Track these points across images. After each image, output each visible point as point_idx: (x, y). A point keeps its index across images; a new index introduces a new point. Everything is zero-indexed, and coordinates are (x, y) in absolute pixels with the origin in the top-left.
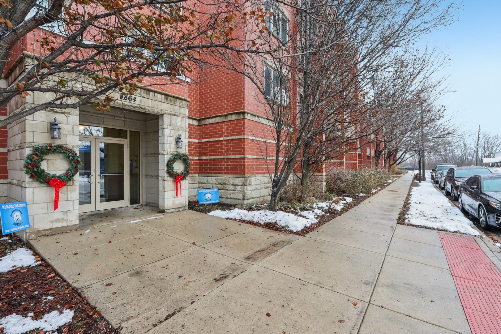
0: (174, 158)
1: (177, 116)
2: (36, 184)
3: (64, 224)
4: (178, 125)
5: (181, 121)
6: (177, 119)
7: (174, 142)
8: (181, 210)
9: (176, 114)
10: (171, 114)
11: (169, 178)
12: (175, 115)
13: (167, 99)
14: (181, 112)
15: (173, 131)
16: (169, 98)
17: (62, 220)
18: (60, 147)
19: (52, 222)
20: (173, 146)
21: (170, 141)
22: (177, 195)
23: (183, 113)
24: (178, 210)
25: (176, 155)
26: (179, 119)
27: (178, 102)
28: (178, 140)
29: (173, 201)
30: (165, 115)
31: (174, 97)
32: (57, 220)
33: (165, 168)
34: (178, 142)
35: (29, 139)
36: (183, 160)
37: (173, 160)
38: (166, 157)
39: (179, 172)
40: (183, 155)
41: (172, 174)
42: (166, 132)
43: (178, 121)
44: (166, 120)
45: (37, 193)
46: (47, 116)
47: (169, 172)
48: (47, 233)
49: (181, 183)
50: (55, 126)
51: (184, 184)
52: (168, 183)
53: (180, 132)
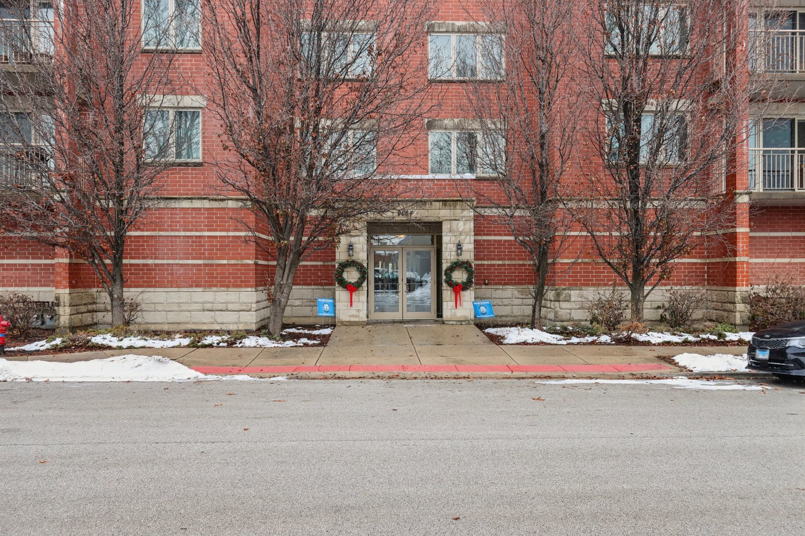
0: (452, 267)
1: (458, 220)
2: (341, 288)
3: (357, 320)
4: (460, 230)
5: (464, 224)
6: (458, 223)
7: (454, 249)
8: (464, 323)
9: (457, 218)
10: (450, 220)
11: (448, 288)
12: (455, 220)
13: (445, 205)
14: (463, 215)
15: (453, 238)
16: (448, 203)
17: (356, 316)
18: (353, 262)
19: (350, 316)
20: (454, 253)
21: (450, 249)
22: (456, 307)
23: (467, 215)
24: (460, 322)
25: (456, 263)
26: (461, 223)
27: (459, 205)
28: (459, 247)
29: (454, 313)
30: (443, 223)
31: (453, 201)
32: (353, 316)
33: (444, 277)
34: (458, 249)
35: (337, 257)
36: (466, 268)
37: (451, 269)
38: (445, 266)
39: (459, 281)
40: (463, 263)
41: (450, 283)
42: (445, 239)
43: (461, 226)
44: (445, 227)
45: (342, 294)
46: (347, 240)
47: (446, 282)
48: (347, 324)
49: (463, 293)
50: (350, 247)
51: (468, 296)
52: (448, 293)
53: (462, 237)
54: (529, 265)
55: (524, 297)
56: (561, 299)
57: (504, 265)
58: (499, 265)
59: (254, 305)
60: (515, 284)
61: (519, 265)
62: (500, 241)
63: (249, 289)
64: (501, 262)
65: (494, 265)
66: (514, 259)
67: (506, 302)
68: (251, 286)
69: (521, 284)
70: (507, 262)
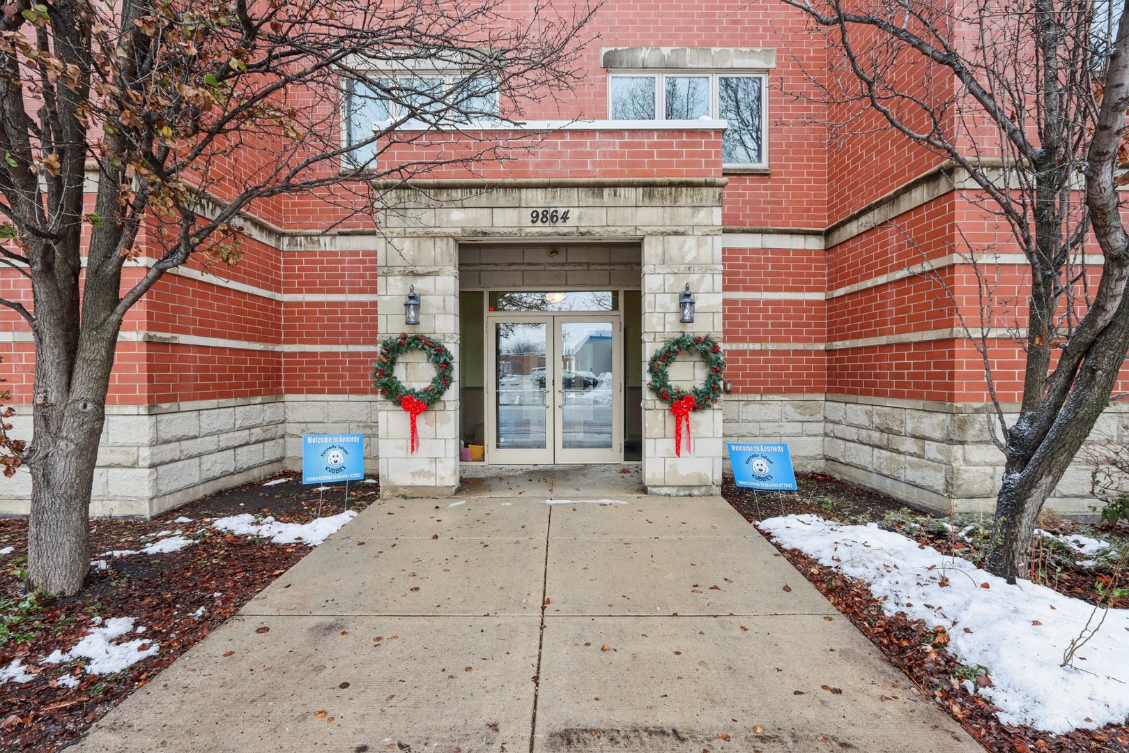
0: (669, 351)
1: (683, 234)
3: (431, 482)
4: (689, 258)
5: (699, 246)
6: (684, 243)
7: (674, 306)
8: (695, 492)
9: (682, 229)
10: (663, 234)
11: (659, 404)
12: (676, 233)
13: (651, 196)
14: (696, 221)
15: (671, 279)
16: (657, 191)
17: (428, 474)
19: (413, 474)
20: (673, 318)
21: (662, 306)
22: (678, 453)
23: (705, 222)
24: (688, 491)
25: (677, 342)
26: (690, 242)
27: (685, 196)
28: (686, 299)
29: (672, 466)
30: (646, 240)
31: (671, 185)
32: (421, 473)
33: (647, 378)
34: (682, 305)
35: (381, 328)
36: (704, 355)
37: (667, 357)
38: (650, 350)
39: (687, 388)
40: (698, 341)
41: (662, 392)
42: (651, 282)
43: (689, 248)
44: (651, 252)
45: (392, 420)
46: (405, 284)
47: (654, 389)
48: (407, 492)
49: (693, 417)
50: (413, 301)
51: (707, 423)
52: (655, 417)
53: (693, 278)
54: (817, 352)
55: (807, 418)
56: (969, 438)
57: (765, 352)
58: (753, 352)
59: (145, 453)
60: (789, 391)
61: (796, 352)
62: (756, 302)
63: (132, 409)
64: (757, 346)
65: (743, 352)
66: (786, 340)
67: (769, 428)
68: (136, 402)
69: (800, 391)
70: (771, 346)
